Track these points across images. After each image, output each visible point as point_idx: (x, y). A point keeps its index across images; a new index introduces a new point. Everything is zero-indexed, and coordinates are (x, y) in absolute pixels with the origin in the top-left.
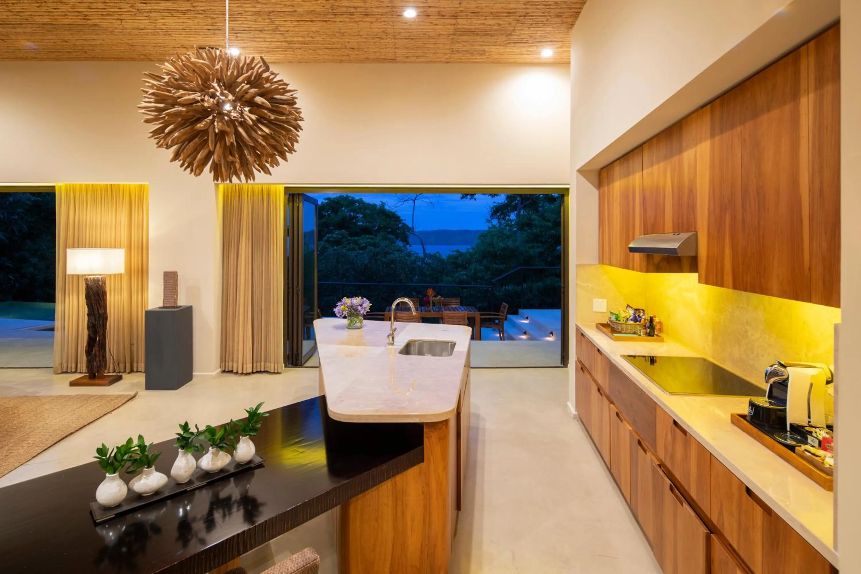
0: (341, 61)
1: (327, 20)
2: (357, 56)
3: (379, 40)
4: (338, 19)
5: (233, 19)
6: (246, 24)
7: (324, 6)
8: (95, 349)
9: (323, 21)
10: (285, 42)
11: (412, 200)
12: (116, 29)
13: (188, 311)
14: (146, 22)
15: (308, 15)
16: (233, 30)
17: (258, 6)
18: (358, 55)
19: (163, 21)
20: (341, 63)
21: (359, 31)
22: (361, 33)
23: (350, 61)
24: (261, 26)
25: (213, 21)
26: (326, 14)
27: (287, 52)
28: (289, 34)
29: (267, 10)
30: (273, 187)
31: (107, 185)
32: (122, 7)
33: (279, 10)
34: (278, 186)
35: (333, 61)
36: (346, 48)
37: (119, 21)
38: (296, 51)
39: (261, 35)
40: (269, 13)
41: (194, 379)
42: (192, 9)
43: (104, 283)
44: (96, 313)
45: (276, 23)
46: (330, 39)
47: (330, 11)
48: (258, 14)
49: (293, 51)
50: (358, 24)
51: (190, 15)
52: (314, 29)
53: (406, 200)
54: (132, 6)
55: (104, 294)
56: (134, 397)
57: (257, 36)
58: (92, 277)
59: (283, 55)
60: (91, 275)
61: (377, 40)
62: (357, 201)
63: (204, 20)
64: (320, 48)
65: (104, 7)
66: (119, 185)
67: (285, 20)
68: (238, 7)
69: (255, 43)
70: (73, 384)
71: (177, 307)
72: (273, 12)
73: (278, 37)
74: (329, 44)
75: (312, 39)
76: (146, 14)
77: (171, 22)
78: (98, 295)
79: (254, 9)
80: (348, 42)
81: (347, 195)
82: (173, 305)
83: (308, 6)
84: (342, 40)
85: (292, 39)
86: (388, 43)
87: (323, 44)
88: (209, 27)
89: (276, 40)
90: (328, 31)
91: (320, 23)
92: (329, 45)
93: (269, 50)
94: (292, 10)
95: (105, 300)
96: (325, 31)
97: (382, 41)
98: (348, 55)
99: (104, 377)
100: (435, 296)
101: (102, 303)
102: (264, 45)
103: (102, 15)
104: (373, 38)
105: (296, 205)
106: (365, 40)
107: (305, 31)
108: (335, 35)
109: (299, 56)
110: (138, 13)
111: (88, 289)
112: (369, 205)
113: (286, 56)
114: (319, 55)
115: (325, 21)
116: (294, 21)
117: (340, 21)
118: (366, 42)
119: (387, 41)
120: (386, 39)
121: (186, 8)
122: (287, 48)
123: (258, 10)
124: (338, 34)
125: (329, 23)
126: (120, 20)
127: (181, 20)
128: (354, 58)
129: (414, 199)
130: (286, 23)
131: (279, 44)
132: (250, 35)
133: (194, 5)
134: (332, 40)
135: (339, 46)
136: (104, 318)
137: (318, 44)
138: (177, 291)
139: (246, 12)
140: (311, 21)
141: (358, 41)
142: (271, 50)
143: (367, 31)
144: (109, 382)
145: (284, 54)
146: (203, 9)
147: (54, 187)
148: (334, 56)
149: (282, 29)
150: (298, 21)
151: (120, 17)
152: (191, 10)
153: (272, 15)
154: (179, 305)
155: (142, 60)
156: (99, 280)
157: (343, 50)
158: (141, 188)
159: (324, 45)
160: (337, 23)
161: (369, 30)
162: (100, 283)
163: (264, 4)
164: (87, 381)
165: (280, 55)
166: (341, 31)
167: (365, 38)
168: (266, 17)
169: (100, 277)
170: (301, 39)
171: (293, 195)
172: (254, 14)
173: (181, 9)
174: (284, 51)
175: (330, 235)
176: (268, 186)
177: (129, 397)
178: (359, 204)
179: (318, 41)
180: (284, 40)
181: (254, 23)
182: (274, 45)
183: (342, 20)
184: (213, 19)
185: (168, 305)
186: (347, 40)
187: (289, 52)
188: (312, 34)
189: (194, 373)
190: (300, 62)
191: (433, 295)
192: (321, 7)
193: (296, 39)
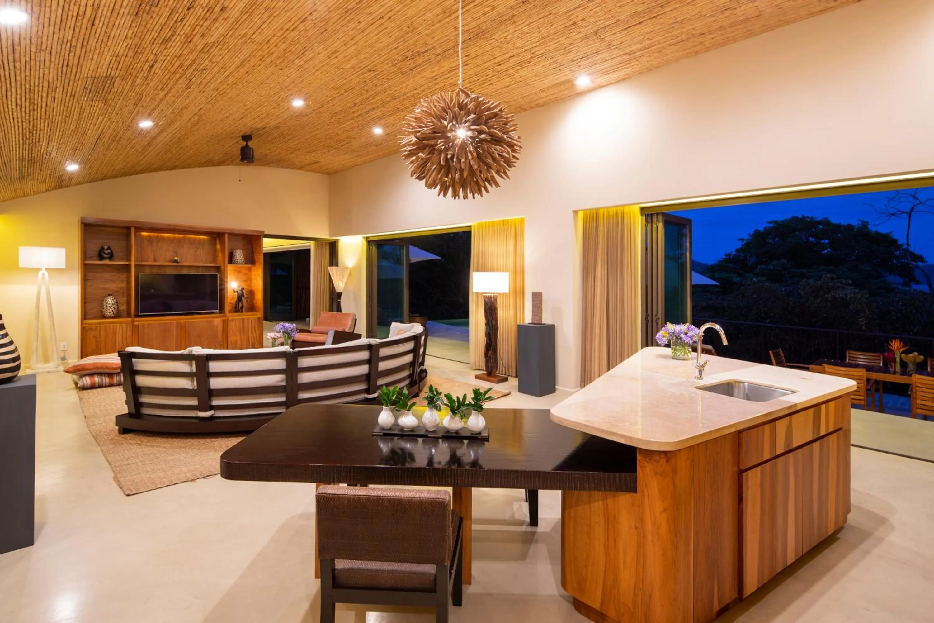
0: (696, 53)
1: (655, 15)
2: (712, 41)
3: (731, 11)
4: (668, 9)
5: (568, 51)
6: (580, 52)
7: (644, 3)
8: (490, 353)
9: (651, 18)
10: (625, 54)
11: (906, 213)
12: (492, 92)
13: (551, 328)
14: (508, 80)
15: (633, 19)
16: (573, 61)
17: (582, 30)
18: (712, 39)
19: (518, 74)
20: (696, 55)
21: (699, 12)
22: (703, 13)
23: (708, 49)
24: (595, 48)
25: (553, 60)
26: (650, 10)
27: (633, 64)
28: (625, 46)
29: (592, 31)
30: (627, 209)
31: (500, 221)
32: (488, 74)
33: (602, 26)
34: (632, 206)
35: (687, 56)
36: (694, 36)
37: (491, 86)
38: (640, 60)
39: (599, 57)
40: (596, 32)
41: (557, 392)
42: (533, 55)
43: (496, 300)
44: (490, 324)
45: (606, 39)
46: (670, 34)
47: (654, 4)
48: (585, 37)
49: (637, 61)
50: (694, 5)
51: (534, 62)
52: (647, 30)
53: (893, 214)
54: (493, 71)
55: (496, 308)
56: (508, 394)
57: (595, 59)
58: (487, 295)
59: (630, 69)
60: (487, 293)
61: (728, 13)
62: (819, 222)
63: (545, 62)
64: (664, 48)
65: (477, 78)
66: (508, 220)
67: (613, 32)
68: (566, 38)
69: (597, 66)
70: (477, 377)
71: (541, 324)
72: (598, 30)
73: (617, 52)
74: (672, 39)
75: (651, 42)
76: (505, 74)
77: (524, 73)
78: (491, 309)
79: (580, 35)
80: (694, 29)
81: (803, 216)
82: (538, 322)
83: (628, 10)
84: (685, 30)
85: (631, 49)
86: (745, 10)
87: (665, 42)
88: (553, 66)
89: (615, 56)
90: (663, 26)
91: (649, 22)
92: (673, 41)
93: (613, 68)
94: (615, 21)
95: (496, 314)
96: (660, 27)
97: (735, 12)
98: (701, 43)
99: (495, 376)
100: (906, 352)
101: (494, 316)
102: (606, 64)
103: (480, 85)
104: (722, 13)
105: (655, 226)
106: (713, 19)
107: (639, 36)
108: (673, 27)
109: (646, 64)
110: (500, 75)
111: (486, 304)
112: (839, 226)
113: (633, 69)
114: (667, 55)
115: (654, 17)
116: (622, 30)
117: (671, 10)
118: (716, 20)
119: (742, 8)
120: (740, 7)
121: (529, 57)
122: (629, 60)
123: (584, 34)
124: (676, 25)
125: (659, 17)
126: (492, 84)
127: (530, 69)
128: (710, 43)
129: (909, 211)
130: (615, 36)
131: (619, 59)
132: (590, 60)
133: (532, 52)
134: (674, 33)
135: (684, 37)
136: (496, 329)
137: (659, 43)
138: (542, 310)
139: (575, 40)
140: (640, 23)
141: (704, 23)
142: (615, 67)
143: (710, 7)
144: (498, 381)
145: (630, 67)
146: (541, 52)
147: (471, 226)
148: (684, 50)
149: (615, 43)
150: (627, 28)
151: (491, 82)
152: (533, 57)
153: (599, 34)
154: (543, 323)
155: (519, 112)
156: (491, 298)
157: (691, 40)
158: (522, 220)
159: (667, 43)
160: (667, 14)
161: (710, 6)
162: (493, 300)
163: (586, 26)
164: (486, 377)
165: (626, 70)
166: (678, 20)
167: (711, 16)
168: (594, 38)
169: (492, 295)
170: (639, 46)
171: (652, 215)
172: (583, 40)
173: (525, 59)
174: (629, 63)
175: (763, 267)
176: (622, 208)
177: (503, 394)
178: (824, 226)
179: (659, 40)
180: (623, 53)
181: (587, 48)
182: (615, 62)
183: (672, 8)
184: (552, 58)
185: (535, 322)
186: (691, 27)
187: (634, 63)
188: (647, 36)
189: (557, 387)
190: (651, 70)
191: (902, 350)
192: (642, 5)
193: (634, 48)
